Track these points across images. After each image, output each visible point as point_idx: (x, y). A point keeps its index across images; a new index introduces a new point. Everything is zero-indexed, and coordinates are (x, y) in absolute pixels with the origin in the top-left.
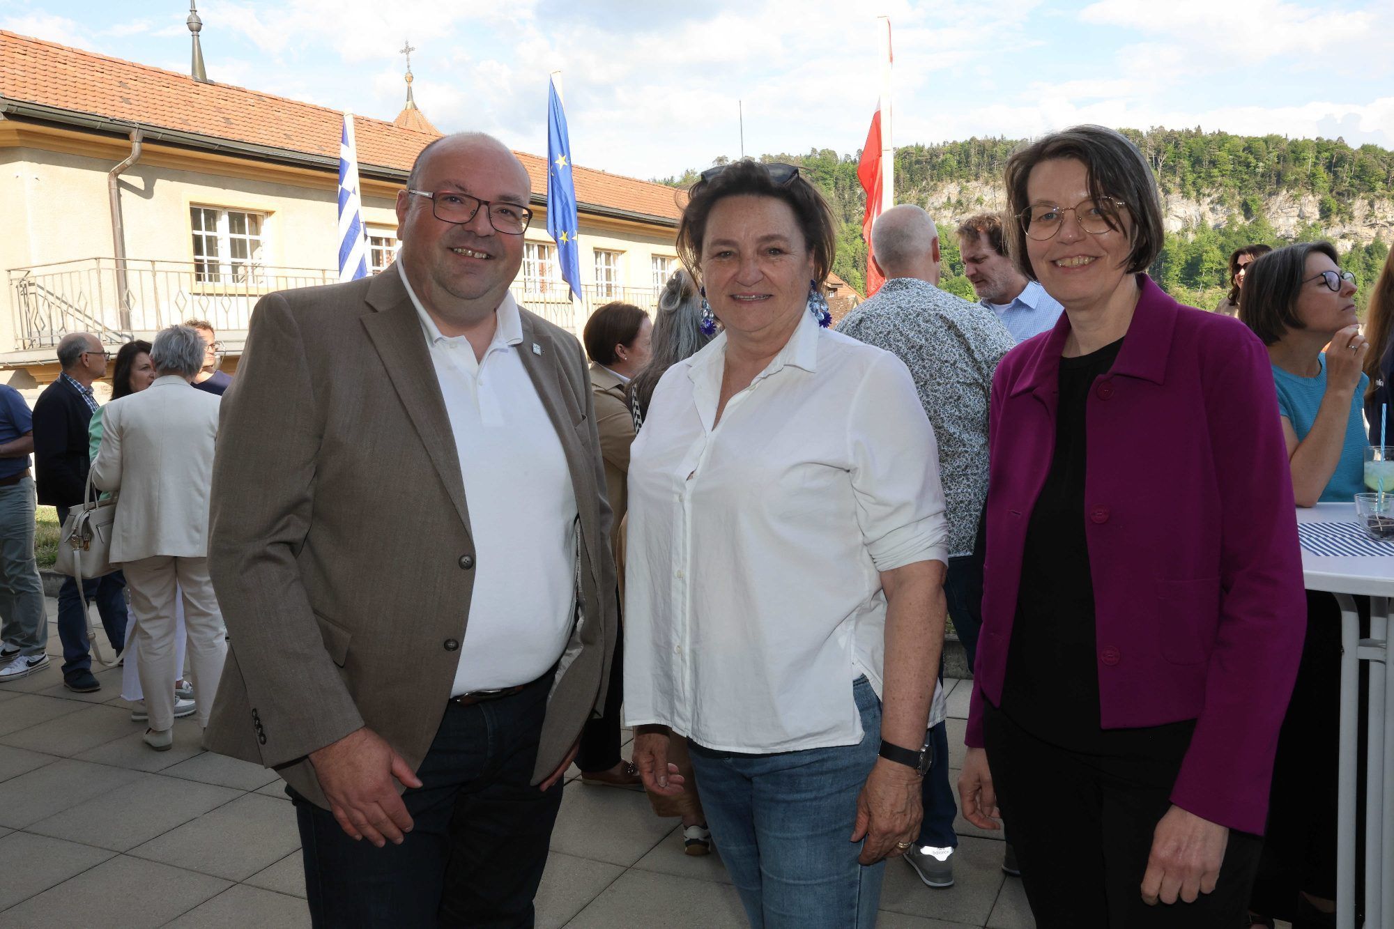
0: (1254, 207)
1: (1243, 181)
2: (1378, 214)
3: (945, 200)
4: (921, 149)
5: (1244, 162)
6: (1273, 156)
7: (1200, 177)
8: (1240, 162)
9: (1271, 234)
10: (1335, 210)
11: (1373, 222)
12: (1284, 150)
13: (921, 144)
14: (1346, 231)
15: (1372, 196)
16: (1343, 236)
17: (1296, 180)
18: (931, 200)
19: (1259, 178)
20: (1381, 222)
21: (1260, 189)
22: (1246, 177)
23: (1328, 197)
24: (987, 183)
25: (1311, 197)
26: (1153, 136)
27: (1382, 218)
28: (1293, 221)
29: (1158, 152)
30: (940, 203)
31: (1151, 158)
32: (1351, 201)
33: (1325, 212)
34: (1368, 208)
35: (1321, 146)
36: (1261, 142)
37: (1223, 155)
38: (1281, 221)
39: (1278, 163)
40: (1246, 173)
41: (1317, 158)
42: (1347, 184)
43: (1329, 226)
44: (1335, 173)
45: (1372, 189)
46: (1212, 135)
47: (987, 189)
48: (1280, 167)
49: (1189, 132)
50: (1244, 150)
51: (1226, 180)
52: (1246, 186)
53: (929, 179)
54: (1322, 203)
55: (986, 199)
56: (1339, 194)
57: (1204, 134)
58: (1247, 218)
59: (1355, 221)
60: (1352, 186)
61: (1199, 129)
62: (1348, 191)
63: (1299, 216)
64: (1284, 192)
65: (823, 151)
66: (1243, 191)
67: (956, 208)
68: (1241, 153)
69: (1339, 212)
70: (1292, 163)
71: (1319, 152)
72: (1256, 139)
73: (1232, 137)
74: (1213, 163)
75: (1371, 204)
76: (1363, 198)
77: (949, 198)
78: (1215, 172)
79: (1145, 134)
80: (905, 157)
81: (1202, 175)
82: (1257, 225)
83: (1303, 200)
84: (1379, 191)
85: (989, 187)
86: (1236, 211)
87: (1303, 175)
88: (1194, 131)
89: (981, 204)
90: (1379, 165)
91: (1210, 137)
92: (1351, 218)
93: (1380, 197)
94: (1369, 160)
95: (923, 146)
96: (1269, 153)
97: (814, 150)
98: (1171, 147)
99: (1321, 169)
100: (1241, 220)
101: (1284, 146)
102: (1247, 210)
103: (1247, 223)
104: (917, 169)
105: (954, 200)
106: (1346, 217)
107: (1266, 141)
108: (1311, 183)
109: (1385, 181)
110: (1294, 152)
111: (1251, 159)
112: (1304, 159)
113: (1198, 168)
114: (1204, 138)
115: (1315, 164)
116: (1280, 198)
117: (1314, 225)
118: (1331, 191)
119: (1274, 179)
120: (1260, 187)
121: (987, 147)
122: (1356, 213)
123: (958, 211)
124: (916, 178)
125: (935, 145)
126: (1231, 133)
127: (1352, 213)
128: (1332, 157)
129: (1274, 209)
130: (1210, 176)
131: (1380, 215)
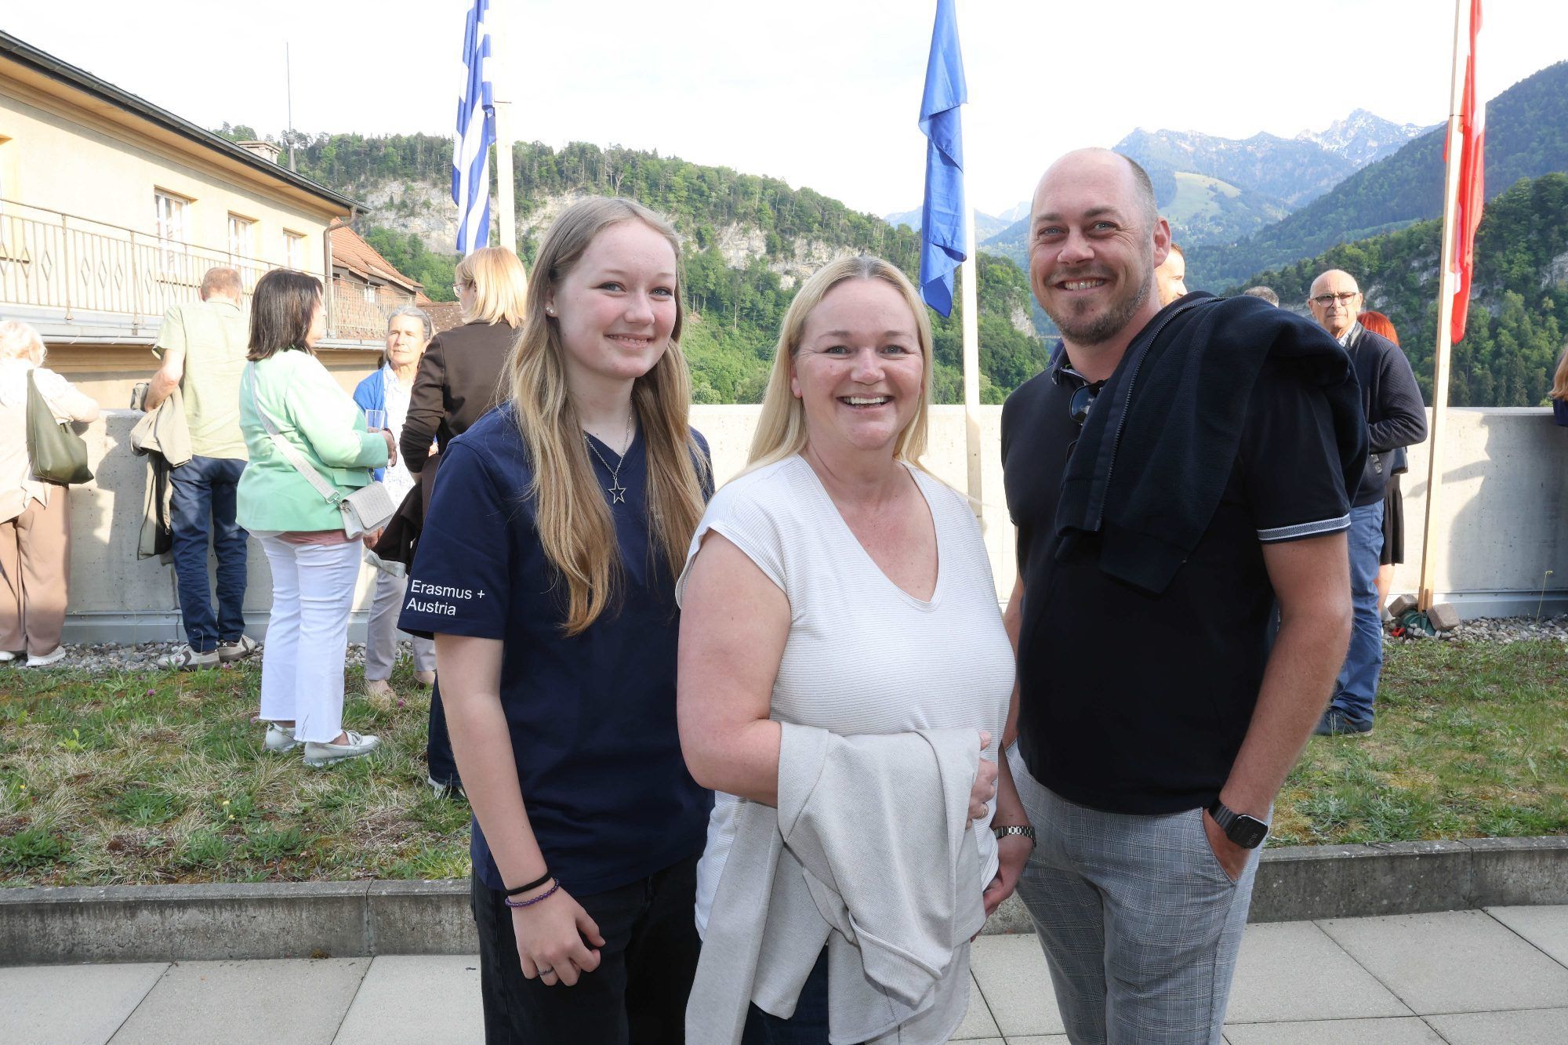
0: (707, 237)
1: (697, 209)
2: (816, 253)
3: (387, 200)
4: (360, 139)
5: (698, 190)
6: (724, 188)
7: (656, 201)
8: (694, 190)
9: (723, 265)
10: (779, 247)
11: (812, 261)
12: (734, 182)
13: (358, 134)
14: (788, 267)
15: (810, 237)
16: (787, 273)
17: (745, 213)
18: (371, 198)
19: (712, 208)
20: (818, 262)
21: (712, 218)
22: (699, 205)
23: (774, 233)
24: (435, 185)
25: (758, 232)
26: (611, 153)
27: (818, 259)
28: (743, 254)
29: (616, 170)
30: (382, 202)
31: (609, 176)
32: (792, 239)
33: (771, 249)
34: (807, 247)
35: (767, 184)
36: (714, 173)
37: (677, 180)
38: (731, 253)
39: (729, 195)
40: (700, 202)
41: (763, 194)
42: (789, 222)
43: (774, 261)
44: (779, 211)
45: (811, 231)
46: (669, 159)
47: (435, 192)
48: (731, 199)
49: (645, 153)
50: (698, 178)
51: (682, 207)
52: (700, 215)
53: (368, 174)
54: (768, 238)
55: (434, 202)
56: (781, 230)
57: (660, 157)
58: (701, 247)
59: (797, 259)
60: (793, 224)
61: (655, 152)
62: (790, 229)
63: (748, 249)
64: (735, 224)
65: (238, 127)
66: (697, 219)
67: (399, 210)
68: (695, 181)
69: (783, 249)
70: (741, 196)
71: (765, 189)
72: (709, 169)
73: (687, 164)
74: (669, 188)
75: (809, 244)
76: (803, 237)
77: (392, 198)
78: (671, 197)
79: (602, 151)
80: (340, 146)
81: (659, 199)
82: (711, 254)
83: (751, 233)
84: (815, 233)
85: (437, 189)
86: (690, 239)
87: (750, 210)
88: (651, 153)
89: (428, 208)
90: (815, 207)
91: (666, 162)
92: (793, 255)
93: (817, 238)
94: (806, 203)
95: (361, 137)
96: (721, 184)
97: (226, 125)
98: (627, 166)
99: (767, 205)
100: (695, 248)
101: (734, 179)
102: (700, 238)
103: (701, 252)
104: (355, 161)
105: (397, 200)
106: (789, 254)
107: (718, 171)
108: (757, 217)
109: (821, 224)
110: (742, 187)
111: (705, 187)
112: (752, 194)
113: (654, 191)
114: (660, 161)
115: (761, 200)
116: (731, 230)
117: (761, 260)
118: (776, 227)
119: (726, 210)
120: (713, 216)
121: (435, 145)
122: (797, 252)
123: (402, 213)
124: (354, 171)
125: (375, 137)
126: (685, 160)
127: (793, 250)
128: (776, 193)
129: (725, 241)
130: (667, 201)
131: (817, 256)
